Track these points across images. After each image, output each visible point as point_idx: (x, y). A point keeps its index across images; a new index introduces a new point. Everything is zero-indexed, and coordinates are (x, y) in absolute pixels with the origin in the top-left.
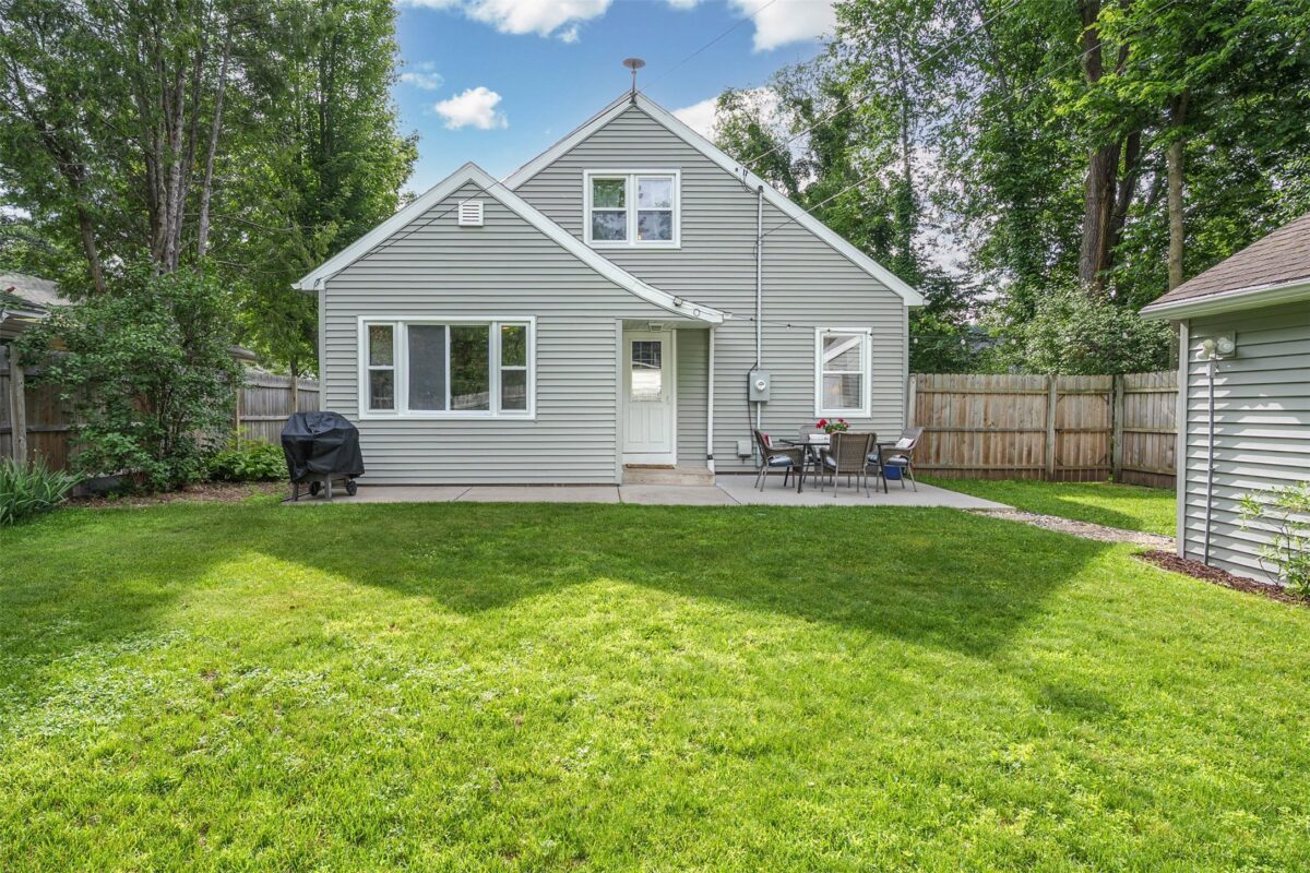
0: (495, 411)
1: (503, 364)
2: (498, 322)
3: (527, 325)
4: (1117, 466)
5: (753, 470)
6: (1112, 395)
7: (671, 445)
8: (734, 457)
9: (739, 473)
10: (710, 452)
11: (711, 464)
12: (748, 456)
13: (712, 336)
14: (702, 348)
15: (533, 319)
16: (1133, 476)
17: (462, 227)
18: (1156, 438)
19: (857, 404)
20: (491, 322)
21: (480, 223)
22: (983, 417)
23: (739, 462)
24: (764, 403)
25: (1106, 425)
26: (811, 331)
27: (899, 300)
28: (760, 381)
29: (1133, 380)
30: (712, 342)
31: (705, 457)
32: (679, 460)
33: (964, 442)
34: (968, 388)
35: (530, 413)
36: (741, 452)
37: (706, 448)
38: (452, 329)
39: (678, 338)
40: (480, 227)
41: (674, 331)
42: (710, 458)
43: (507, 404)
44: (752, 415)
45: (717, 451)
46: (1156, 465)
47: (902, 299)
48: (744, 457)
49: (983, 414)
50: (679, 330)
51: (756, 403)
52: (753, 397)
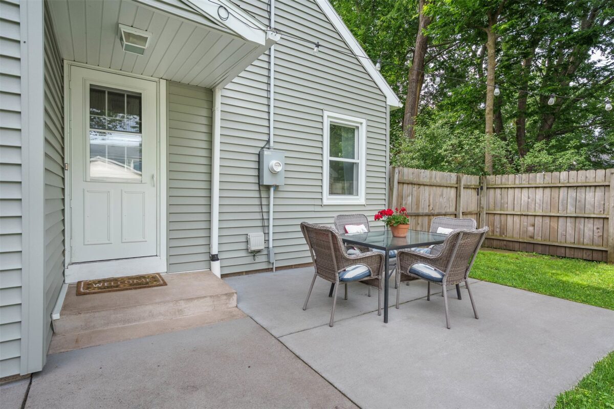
5: (264, 266)
6: (479, 189)
7: (158, 245)
8: (243, 254)
9: (247, 273)
10: (215, 251)
11: (216, 266)
12: (259, 251)
13: (218, 100)
14: (204, 112)
18: (517, 218)
19: (351, 191)
22: (428, 205)
23: (249, 260)
24: (276, 187)
25: (477, 209)
26: (320, 113)
27: (383, 99)
28: (273, 162)
29: (494, 178)
30: (218, 107)
31: (207, 257)
32: (170, 265)
33: (419, 224)
36: (253, 247)
37: (209, 245)
39: (169, 94)
41: (163, 83)
42: (214, 258)
44: (264, 202)
45: (225, 248)
46: (517, 236)
47: (386, 97)
48: (255, 253)
49: (428, 201)
50: (170, 82)
51: (268, 187)
52: (267, 181)
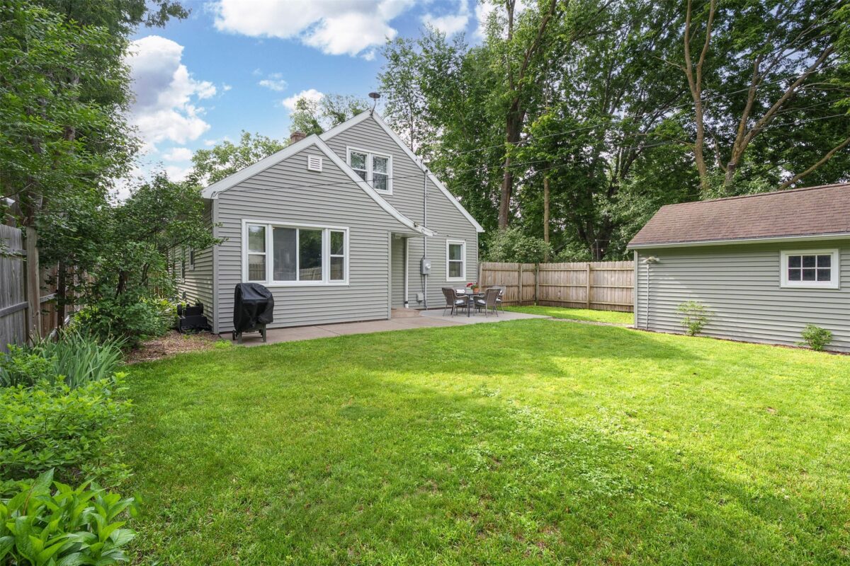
0: (326, 280)
1: (332, 254)
2: (329, 229)
3: (344, 231)
4: (538, 299)
6: (535, 271)
8: (416, 302)
9: (417, 310)
10: (407, 300)
11: (407, 305)
12: (422, 301)
14: (402, 247)
15: (348, 228)
16: (544, 303)
17: (309, 171)
18: (553, 288)
19: (459, 275)
20: (324, 229)
21: (321, 170)
23: (417, 304)
24: (428, 275)
25: (534, 283)
26: (445, 241)
27: (474, 229)
28: (427, 264)
29: (543, 266)
30: (408, 244)
31: (402, 303)
34: (497, 268)
35: (346, 282)
36: (419, 300)
37: (405, 298)
38: (300, 231)
40: (319, 172)
42: (406, 303)
43: (333, 277)
44: (423, 281)
45: (410, 299)
46: (553, 298)
47: (476, 229)
48: (420, 302)
51: (425, 275)
52: (424, 273)
